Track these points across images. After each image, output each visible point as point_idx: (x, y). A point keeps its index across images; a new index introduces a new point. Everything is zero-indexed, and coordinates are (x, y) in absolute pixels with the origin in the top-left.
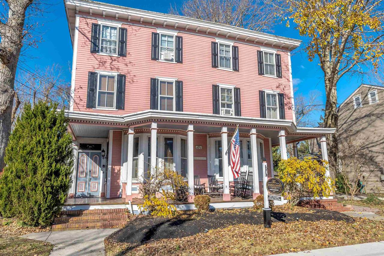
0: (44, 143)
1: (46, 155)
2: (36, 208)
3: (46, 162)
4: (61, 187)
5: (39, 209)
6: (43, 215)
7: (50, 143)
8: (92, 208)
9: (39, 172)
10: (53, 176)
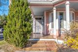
0: (19, 12)
1: (20, 18)
2: (17, 41)
3: (20, 20)
4: (27, 32)
5: (18, 42)
6: (20, 44)
7: (22, 12)
8: (41, 40)
9: (17, 25)
10: (23, 27)
